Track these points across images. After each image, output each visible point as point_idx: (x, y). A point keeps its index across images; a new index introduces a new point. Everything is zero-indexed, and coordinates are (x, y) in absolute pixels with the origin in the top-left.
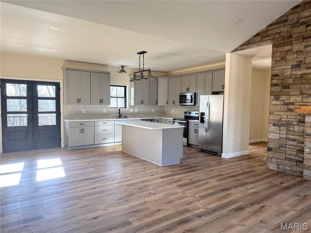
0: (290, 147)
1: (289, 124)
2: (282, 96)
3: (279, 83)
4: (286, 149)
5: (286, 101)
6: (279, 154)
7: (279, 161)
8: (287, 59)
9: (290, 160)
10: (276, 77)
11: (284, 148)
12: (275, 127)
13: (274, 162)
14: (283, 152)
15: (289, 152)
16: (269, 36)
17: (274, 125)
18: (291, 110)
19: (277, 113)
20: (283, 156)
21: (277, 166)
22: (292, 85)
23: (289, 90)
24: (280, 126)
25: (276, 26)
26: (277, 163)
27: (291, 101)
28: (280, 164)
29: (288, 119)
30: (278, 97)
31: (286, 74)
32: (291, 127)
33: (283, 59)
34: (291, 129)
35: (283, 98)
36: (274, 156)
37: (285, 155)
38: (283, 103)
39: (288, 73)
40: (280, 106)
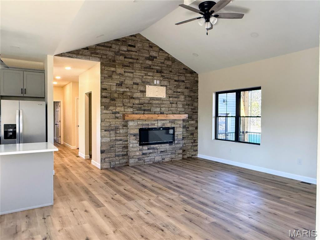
0: (118, 146)
1: (117, 129)
2: (111, 107)
3: (107, 95)
4: (115, 148)
5: (113, 111)
6: (110, 154)
7: (111, 159)
8: (113, 77)
9: (118, 156)
10: (105, 91)
11: (114, 148)
12: (106, 132)
13: (107, 162)
14: (114, 151)
15: (117, 150)
16: (97, 54)
17: (105, 131)
18: (117, 118)
19: (108, 120)
20: (113, 154)
21: (109, 164)
22: (117, 98)
23: (115, 102)
24: (110, 131)
25: (103, 48)
26: (109, 161)
27: (117, 111)
28: (112, 161)
29: (115, 125)
30: (107, 107)
31: (113, 90)
32: (118, 130)
33: (110, 77)
34: (118, 132)
35: (111, 108)
36: (107, 156)
37: (114, 153)
38: (111, 112)
39: (114, 88)
40: (109, 115)
